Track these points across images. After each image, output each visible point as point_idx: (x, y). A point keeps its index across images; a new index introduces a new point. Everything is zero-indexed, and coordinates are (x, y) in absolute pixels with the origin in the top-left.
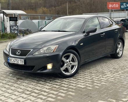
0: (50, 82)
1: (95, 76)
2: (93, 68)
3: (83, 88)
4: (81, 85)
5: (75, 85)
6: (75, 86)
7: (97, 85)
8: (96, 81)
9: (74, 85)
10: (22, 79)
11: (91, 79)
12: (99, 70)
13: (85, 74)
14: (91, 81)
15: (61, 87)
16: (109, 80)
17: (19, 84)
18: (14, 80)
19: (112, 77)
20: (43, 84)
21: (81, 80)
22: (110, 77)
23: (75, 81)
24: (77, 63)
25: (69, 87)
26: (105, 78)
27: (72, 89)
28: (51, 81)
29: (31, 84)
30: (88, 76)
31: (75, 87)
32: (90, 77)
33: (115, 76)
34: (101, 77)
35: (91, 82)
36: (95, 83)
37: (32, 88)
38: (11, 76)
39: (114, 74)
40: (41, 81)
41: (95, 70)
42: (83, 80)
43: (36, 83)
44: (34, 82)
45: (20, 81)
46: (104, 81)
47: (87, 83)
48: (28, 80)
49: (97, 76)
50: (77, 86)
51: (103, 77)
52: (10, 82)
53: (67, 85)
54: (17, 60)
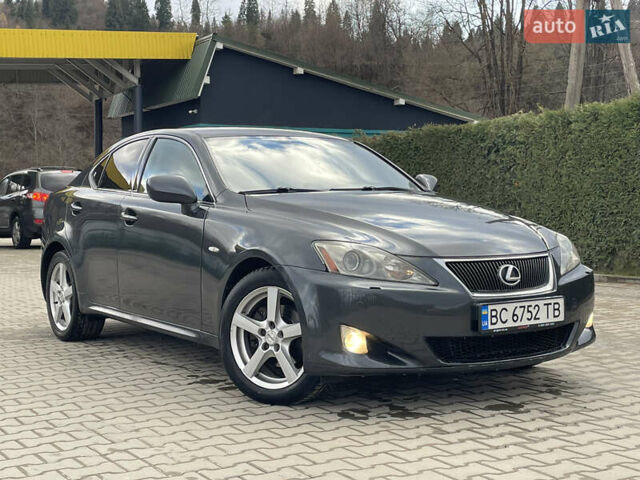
54: (530, 309)
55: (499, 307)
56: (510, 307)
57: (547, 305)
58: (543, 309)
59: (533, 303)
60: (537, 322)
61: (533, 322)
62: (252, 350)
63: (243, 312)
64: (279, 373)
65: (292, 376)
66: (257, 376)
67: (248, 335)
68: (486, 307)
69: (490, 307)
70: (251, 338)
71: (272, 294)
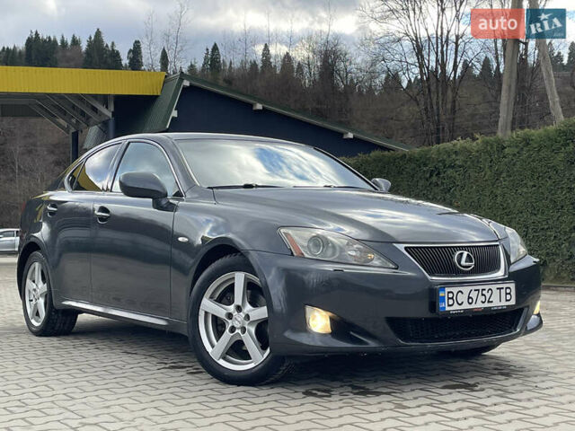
54: (484, 292)
55: (455, 290)
56: (466, 290)
57: (500, 289)
58: (496, 292)
59: (487, 287)
60: (490, 305)
61: (486, 305)
62: (219, 334)
63: (211, 297)
64: (245, 355)
65: (258, 357)
66: (224, 358)
67: (215, 318)
68: (443, 289)
69: (447, 290)
70: (219, 322)
71: (239, 279)
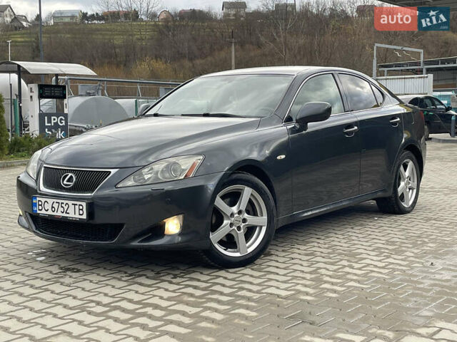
0: (174, 281)
1: (325, 263)
2: (318, 241)
3: (286, 298)
4: (278, 288)
5: (259, 288)
6: (258, 292)
7: (333, 289)
8: (330, 277)
9: (255, 288)
10: (78, 271)
11: (310, 273)
12: (338, 248)
13: (292, 256)
14: (313, 276)
15: (212, 294)
16: (373, 274)
17: (68, 285)
18: (51, 272)
19: (383, 268)
20: (149, 286)
21: (277, 274)
22: (376, 266)
23: (259, 277)
24: (265, 217)
25: (239, 293)
26: (360, 269)
27: (249, 299)
28: (175, 277)
29: (107, 285)
30: (300, 262)
31: (258, 295)
32: (309, 266)
33: (393, 263)
34: (345, 266)
35: (311, 280)
36: (326, 282)
37: (113, 297)
38: (41, 262)
39: (388, 257)
40: (144, 277)
41: (326, 246)
42: (284, 275)
43: (125, 281)
44: (120, 280)
45: (70, 277)
46: (355, 278)
47: (298, 284)
48: (98, 275)
49: (332, 264)
50: (263, 291)
51: (352, 268)
52: (37, 278)
53: (231, 287)
54: (63, 205)
55: (43, 200)
56: (50, 201)
57: (75, 205)
59: (65, 202)
60: (67, 215)
61: (64, 215)
68: (35, 198)
69: (38, 199)
